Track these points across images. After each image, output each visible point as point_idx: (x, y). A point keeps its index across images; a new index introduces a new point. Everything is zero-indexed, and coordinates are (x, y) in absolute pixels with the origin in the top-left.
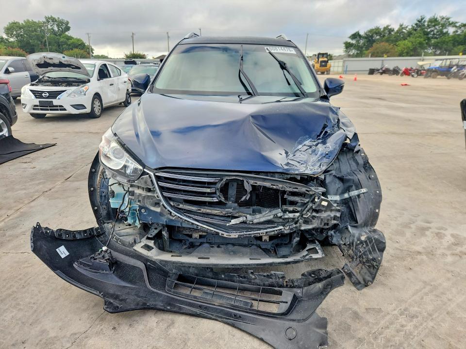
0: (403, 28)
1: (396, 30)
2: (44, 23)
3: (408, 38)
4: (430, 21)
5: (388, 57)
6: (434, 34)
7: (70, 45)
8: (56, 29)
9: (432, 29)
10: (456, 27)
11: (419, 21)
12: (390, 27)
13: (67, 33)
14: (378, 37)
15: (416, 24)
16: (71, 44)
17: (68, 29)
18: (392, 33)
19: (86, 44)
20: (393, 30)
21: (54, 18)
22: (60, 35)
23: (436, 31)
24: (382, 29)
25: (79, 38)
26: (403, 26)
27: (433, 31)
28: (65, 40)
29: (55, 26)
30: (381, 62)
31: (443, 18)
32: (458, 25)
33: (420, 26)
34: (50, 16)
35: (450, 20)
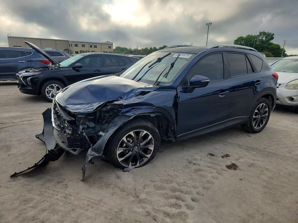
2: (258, 36)
7: (269, 49)
8: (264, 39)
13: (271, 41)
16: (271, 48)
17: (272, 38)
19: (281, 48)
21: (265, 33)
22: (265, 43)
25: (277, 44)
28: (267, 45)
29: (264, 37)
34: (263, 32)
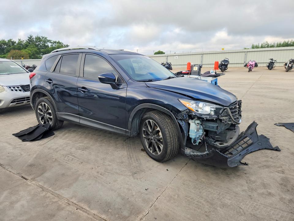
0: (21, 42)
1: (17, 42)
3: (27, 48)
4: (36, 38)
5: (24, 59)
6: (40, 46)
9: (39, 43)
10: (51, 43)
11: (29, 38)
12: (12, 40)
14: (5, 46)
15: (28, 40)
18: (15, 44)
20: (15, 43)
23: (41, 44)
24: (7, 41)
26: (21, 40)
27: (39, 44)
30: (20, 62)
31: (43, 37)
32: (52, 42)
33: (31, 41)
35: (47, 39)
